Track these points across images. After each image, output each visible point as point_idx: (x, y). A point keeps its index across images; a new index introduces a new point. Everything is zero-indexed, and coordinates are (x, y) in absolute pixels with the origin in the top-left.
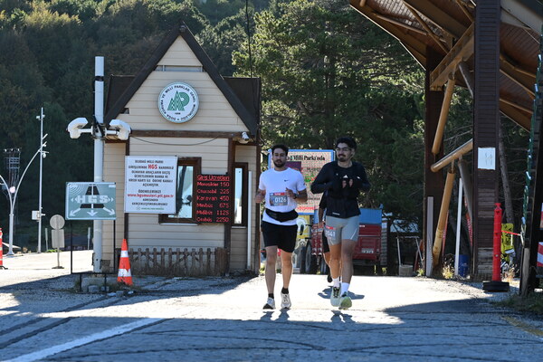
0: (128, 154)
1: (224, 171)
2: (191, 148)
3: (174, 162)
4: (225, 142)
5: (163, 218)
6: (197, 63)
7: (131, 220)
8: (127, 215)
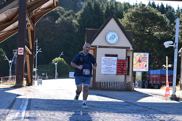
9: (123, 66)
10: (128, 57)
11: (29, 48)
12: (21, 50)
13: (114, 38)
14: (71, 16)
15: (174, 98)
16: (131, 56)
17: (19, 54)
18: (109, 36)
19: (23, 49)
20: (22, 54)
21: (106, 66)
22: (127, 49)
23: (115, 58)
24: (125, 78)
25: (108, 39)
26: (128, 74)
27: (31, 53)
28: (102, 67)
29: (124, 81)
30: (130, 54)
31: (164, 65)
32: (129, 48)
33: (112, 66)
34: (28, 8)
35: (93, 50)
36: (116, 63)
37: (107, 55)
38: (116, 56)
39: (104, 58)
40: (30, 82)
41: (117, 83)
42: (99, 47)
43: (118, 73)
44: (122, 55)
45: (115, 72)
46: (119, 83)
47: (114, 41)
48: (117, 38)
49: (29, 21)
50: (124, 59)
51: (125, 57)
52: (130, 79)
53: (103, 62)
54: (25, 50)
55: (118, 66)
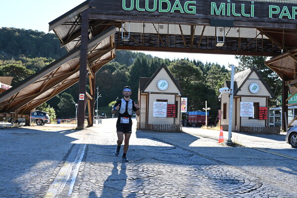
0: (241, 101)
1: (265, 106)
2: (257, 100)
3: (252, 104)
4: (265, 98)
5: (250, 118)
6: (258, 78)
7: (242, 118)
8: (240, 117)
9: (173, 110)
10: (176, 102)
11: (90, 94)
12: (83, 96)
13: (164, 85)
14: (125, 69)
15: (230, 143)
16: (179, 101)
17: (80, 99)
18: (160, 84)
19: (84, 95)
20: (83, 99)
21: (157, 110)
22: (176, 94)
23: (165, 103)
24: (174, 120)
25: (160, 85)
26: (176, 117)
27: (91, 98)
28: (154, 111)
29: (173, 123)
30: (178, 99)
31: (204, 108)
32: (178, 94)
33: (163, 110)
34: (89, 59)
35: (146, 96)
36: (166, 107)
37: (158, 100)
38: (166, 101)
39: (155, 103)
40: (91, 123)
41: (168, 125)
42: (152, 93)
43: (168, 116)
44: (172, 101)
45: (165, 115)
46: (170, 125)
47: (164, 88)
48: (167, 85)
49: (90, 70)
50: (174, 103)
51: (174, 101)
52: (178, 121)
53: (154, 106)
54: (86, 96)
55: (168, 109)
